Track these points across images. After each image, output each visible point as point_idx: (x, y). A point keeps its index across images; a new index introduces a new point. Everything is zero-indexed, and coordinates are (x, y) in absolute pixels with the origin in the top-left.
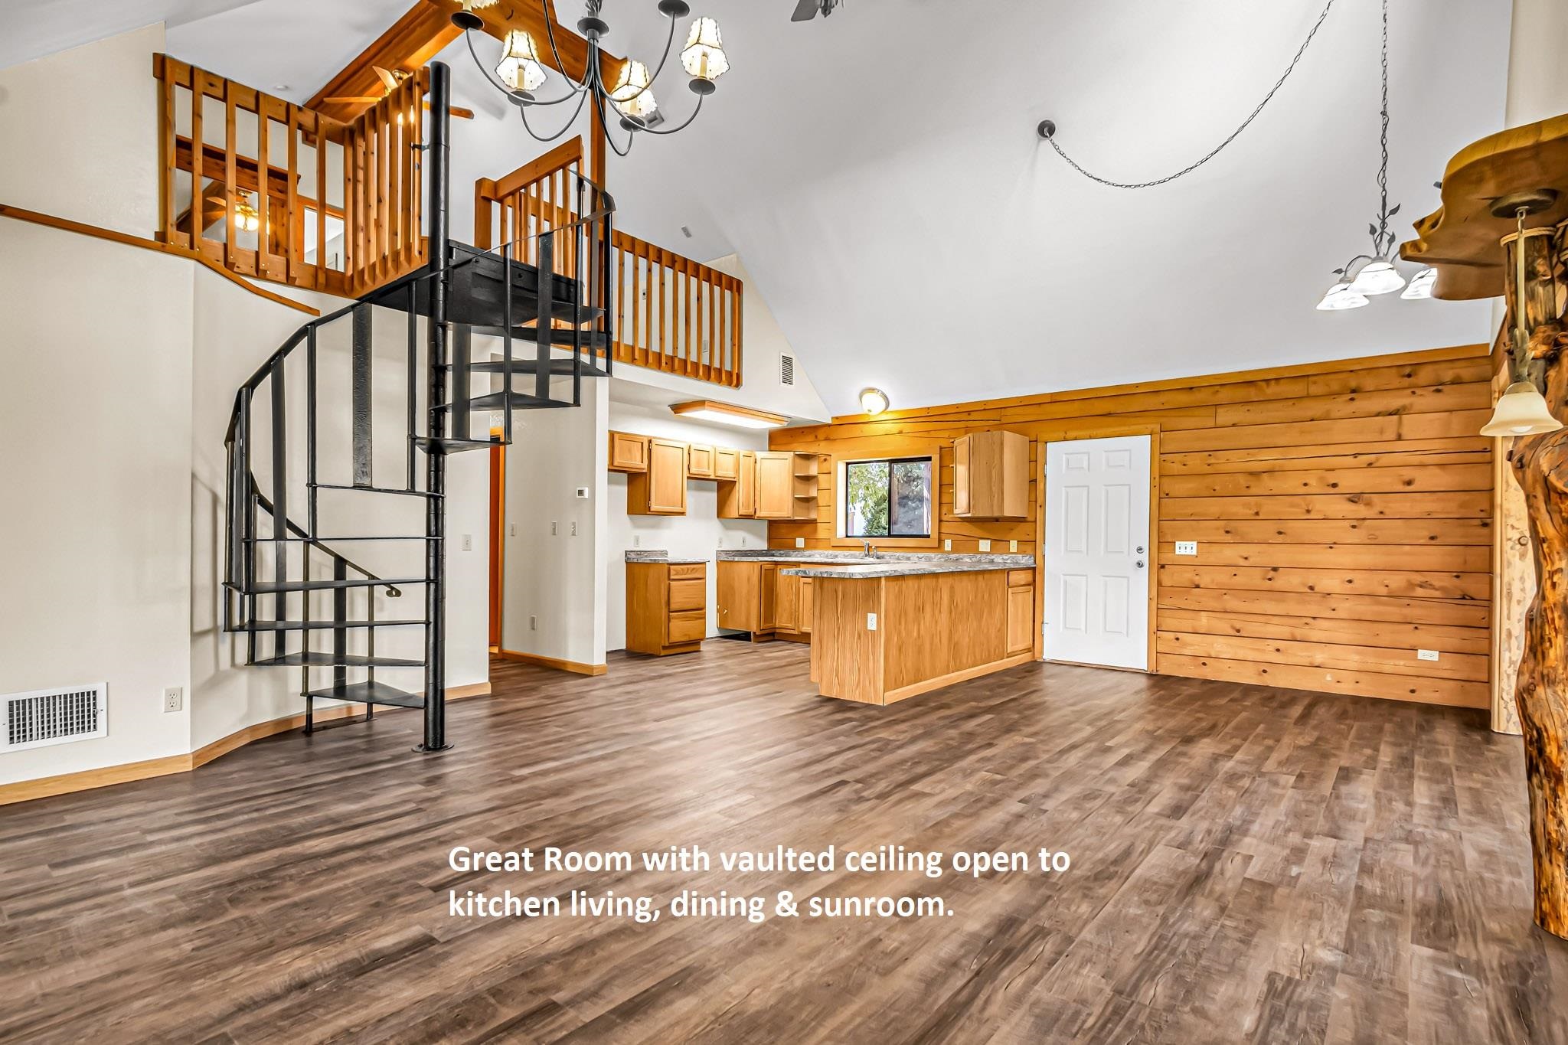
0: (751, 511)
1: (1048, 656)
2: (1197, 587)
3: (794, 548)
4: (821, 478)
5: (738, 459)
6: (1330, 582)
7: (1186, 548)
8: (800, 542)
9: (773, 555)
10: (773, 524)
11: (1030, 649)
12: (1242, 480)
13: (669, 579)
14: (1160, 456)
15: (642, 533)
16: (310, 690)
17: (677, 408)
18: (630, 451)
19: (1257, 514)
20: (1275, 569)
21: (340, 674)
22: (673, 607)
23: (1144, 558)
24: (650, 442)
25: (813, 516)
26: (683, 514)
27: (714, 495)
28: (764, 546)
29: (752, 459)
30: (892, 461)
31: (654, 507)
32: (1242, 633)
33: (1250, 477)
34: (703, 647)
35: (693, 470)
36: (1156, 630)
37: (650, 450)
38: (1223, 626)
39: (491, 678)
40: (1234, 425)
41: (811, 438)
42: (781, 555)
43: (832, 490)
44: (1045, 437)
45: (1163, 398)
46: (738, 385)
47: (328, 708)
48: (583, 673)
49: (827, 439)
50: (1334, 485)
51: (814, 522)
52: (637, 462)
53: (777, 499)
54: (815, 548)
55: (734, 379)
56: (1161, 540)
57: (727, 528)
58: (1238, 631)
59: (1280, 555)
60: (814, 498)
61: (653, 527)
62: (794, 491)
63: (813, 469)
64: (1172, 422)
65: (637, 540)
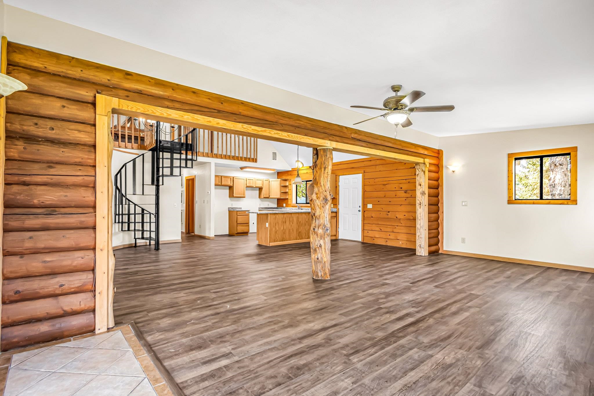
0: (268, 196)
1: (340, 238)
2: (372, 217)
3: (283, 207)
4: (289, 186)
5: (263, 182)
6: (400, 216)
7: (370, 206)
8: (284, 205)
9: (278, 209)
10: (279, 200)
11: (335, 236)
12: (382, 187)
13: (237, 215)
14: (364, 179)
15: (233, 202)
16: (136, 238)
17: (242, 168)
18: (227, 181)
19: (385, 196)
20: (389, 212)
21: (143, 234)
22: (238, 222)
23: (361, 209)
24: (233, 178)
25: (287, 197)
26: (244, 197)
27: (258, 192)
28: (276, 206)
29: (268, 181)
30: (307, 181)
31: (235, 195)
32: (382, 230)
33: (383, 186)
34: (249, 234)
35: (248, 185)
36: (363, 230)
37: (233, 180)
38: (378, 229)
39: (181, 238)
40: (380, 171)
41: (287, 174)
42: (280, 209)
43: (291, 190)
44: (339, 174)
45: (365, 163)
46: (256, 162)
47: (140, 242)
48: (208, 239)
49: (290, 175)
50: (401, 188)
51: (287, 199)
52: (229, 183)
53: (276, 193)
54: (288, 207)
55: (255, 160)
56: (364, 205)
57: (262, 201)
58: (381, 230)
59: (390, 208)
60: (287, 192)
61: (237, 201)
62: (281, 190)
63: (287, 184)
64: (367, 170)
65: (232, 204)
